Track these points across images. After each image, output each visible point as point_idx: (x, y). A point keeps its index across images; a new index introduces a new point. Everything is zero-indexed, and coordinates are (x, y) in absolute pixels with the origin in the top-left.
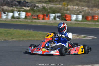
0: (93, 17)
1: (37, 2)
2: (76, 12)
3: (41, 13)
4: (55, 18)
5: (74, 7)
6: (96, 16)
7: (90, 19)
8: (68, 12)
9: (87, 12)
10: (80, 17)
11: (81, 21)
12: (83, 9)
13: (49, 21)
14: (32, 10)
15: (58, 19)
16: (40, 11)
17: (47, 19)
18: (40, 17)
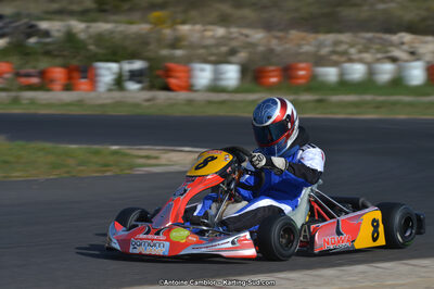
0: (288, 72)
1: (47, 13)
2: (215, 51)
3: (59, 61)
4: (119, 82)
5: (205, 30)
6: (302, 65)
7: (274, 80)
8: (179, 53)
9: (261, 49)
10: (231, 74)
11: (237, 90)
12: (247, 36)
13: (92, 94)
14: (18, 49)
15: (133, 86)
16: (56, 53)
17: (83, 87)
18: (52, 81)
